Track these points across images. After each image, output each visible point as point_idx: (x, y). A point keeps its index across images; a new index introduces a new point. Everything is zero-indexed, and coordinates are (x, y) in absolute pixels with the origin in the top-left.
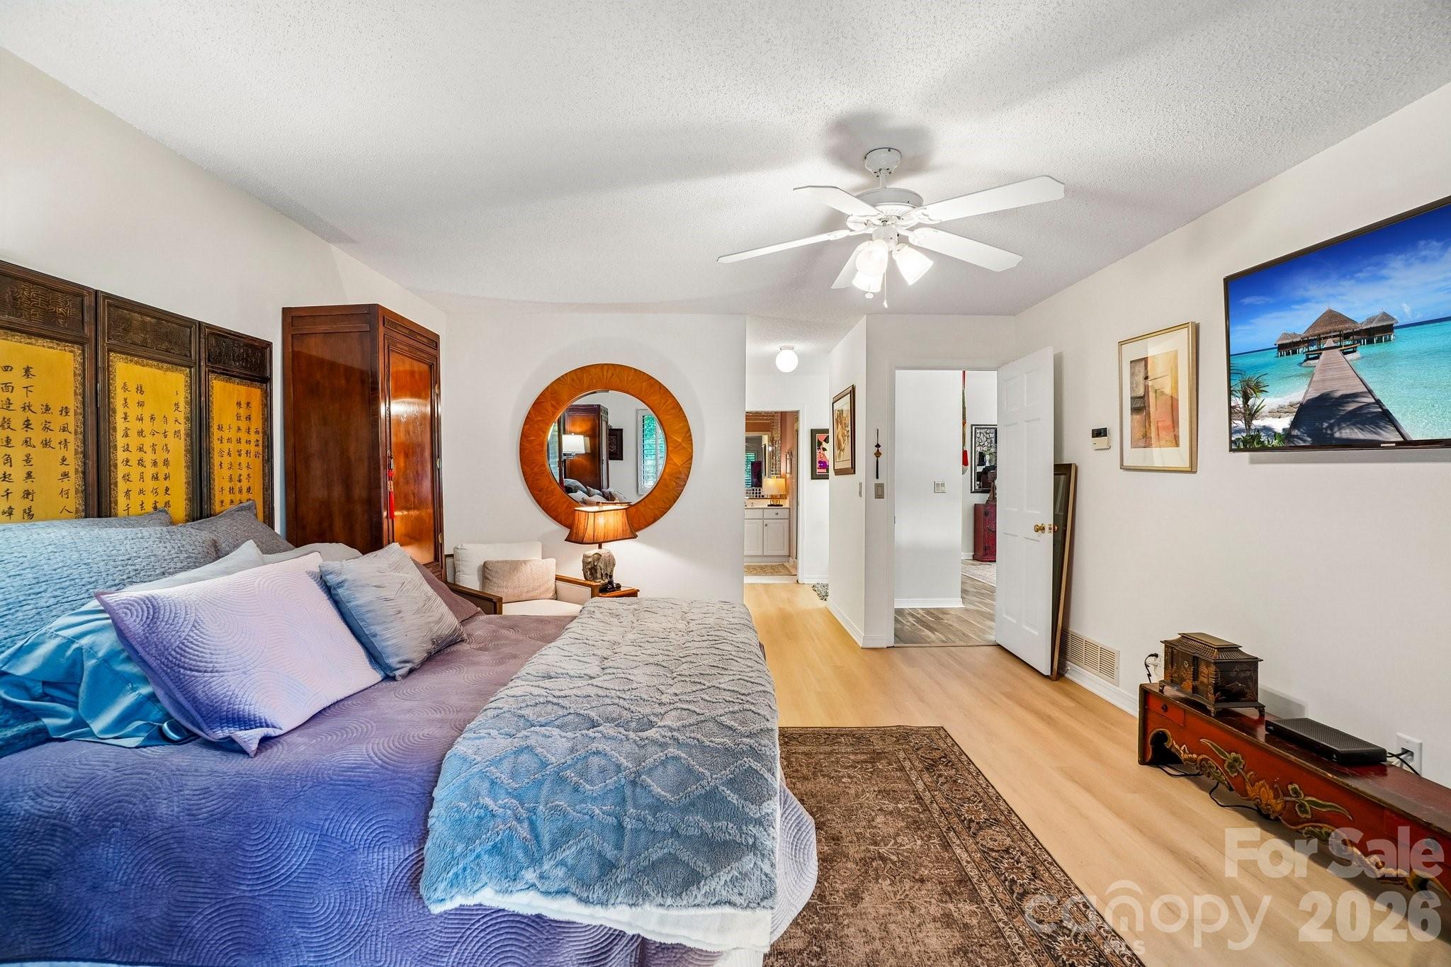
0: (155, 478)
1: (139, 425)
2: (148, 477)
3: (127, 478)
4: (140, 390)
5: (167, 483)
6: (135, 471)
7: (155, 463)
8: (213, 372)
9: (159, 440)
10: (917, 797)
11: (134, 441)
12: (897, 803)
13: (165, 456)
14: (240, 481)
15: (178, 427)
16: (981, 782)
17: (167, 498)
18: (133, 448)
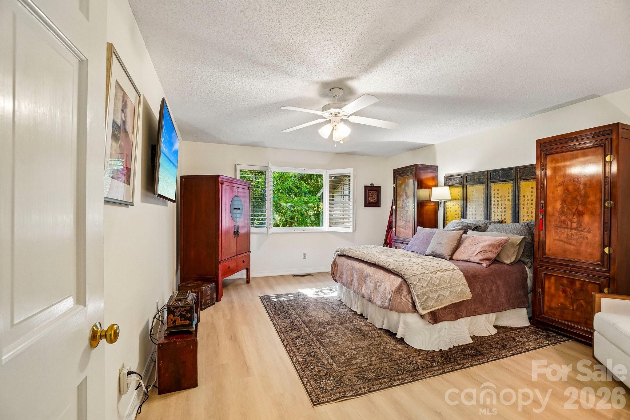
0: (502, 212)
1: (498, 199)
2: (500, 211)
3: (494, 212)
4: (498, 190)
5: (505, 213)
6: (496, 210)
7: (502, 208)
8: (520, 180)
9: (503, 202)
10: (322, 344)
11: (496, 203)
12: (330, 341)
13: (505, 206)
14: (532, 213)
15: (509, 198)
16: (295, 358)
17: (505, 217)
18: (496, 205)
